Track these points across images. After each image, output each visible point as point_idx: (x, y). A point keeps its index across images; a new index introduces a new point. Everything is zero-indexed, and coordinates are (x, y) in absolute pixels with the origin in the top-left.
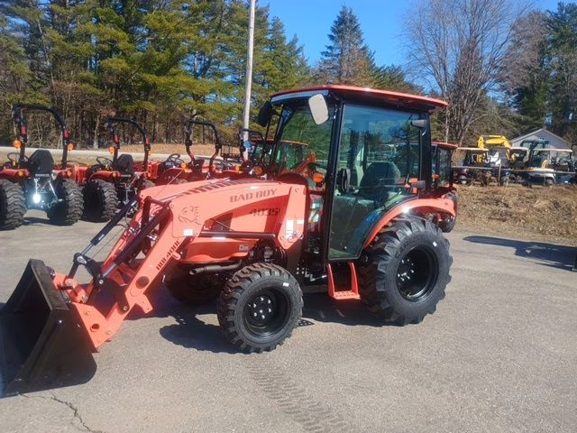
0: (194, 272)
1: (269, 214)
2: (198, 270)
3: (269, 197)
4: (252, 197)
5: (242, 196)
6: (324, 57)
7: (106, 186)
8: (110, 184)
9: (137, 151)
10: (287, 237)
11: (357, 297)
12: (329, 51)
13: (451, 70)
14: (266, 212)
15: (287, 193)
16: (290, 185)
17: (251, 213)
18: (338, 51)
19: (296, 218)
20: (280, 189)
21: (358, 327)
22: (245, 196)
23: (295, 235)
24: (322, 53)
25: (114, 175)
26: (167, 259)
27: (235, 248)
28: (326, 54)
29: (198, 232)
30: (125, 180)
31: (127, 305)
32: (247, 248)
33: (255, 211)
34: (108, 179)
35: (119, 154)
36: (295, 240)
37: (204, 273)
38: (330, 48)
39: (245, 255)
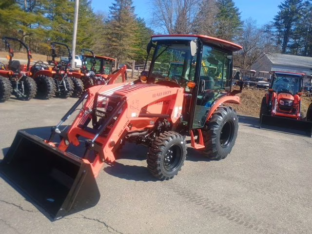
0: (128, 136)
1: (164, 104)
2: (130, 135)
3: (168, 95)
4: (161, 95)
6: (110, 9)
7: (5, 80)
8: (6, 79)
9: (22, 58)
10: (175, 116)
11: (204, 147)
12: (114, 6)
13: (173, 23)
14: (162, 103)
15: (175, 93)
16: (177, 88)
17: (156, 103)
18: (118, 7)
19: (179, 106)
20: (173, 90)
21: (199, 162)
22: (159, 95)
23: (178, 115)
24: (110, 7)
25: (10, 73)
26: (123, 130)
27: (147, 123)
28: (112, 8)
29: (138, 115)
30: (14, 76)
31: (104, 158)
32: (153, 123)
33: (158, 102)
34: (7, 75)
35: (13, 60)
36: (178, 118)
37: (132, 137)
38: (114, 5)
39: (152, 126)
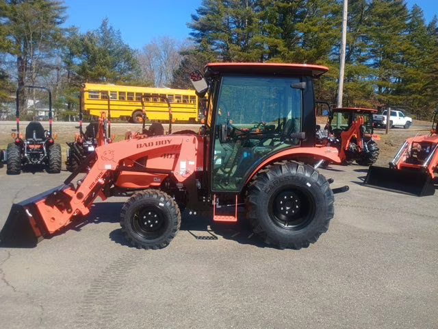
3: (166, 145)
4: (152, 145)
5: (145, 144)
10: (181, 173)
14: (173, 156)
17: (162, 156)
19: (188, 160)
20: (174, 139)
22: (148, 144)
23: (187, 173)
26: (96, 183)
27: (150, 179)
29: (115, 167)
32: (160, 180)
33: (165, 155)
36: (188, 175)
39: (159, 184)
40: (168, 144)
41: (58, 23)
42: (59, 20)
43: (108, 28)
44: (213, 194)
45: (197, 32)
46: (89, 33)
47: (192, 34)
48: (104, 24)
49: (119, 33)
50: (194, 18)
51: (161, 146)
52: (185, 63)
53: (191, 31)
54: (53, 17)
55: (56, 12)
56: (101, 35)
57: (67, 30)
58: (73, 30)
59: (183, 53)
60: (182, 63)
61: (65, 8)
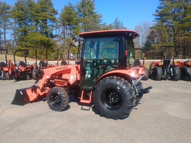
3: (66, 69)
10: (71, 81)
20: (69, 66)
26: (44, 83)
32: (67, 83)
39: (67, 85)
40: (67, 68)
41: (99, 22)
42: (100, 21)
43: (118, 21)
44: (82, 90)
45: (158, 17)
46: (110, 24)
47: (156, 19)
48: (116, 20)
49: (122, 23)
50: (157, 11)
51: (65, 69)
52: (152, 32)
53: (155, 17)
54: (97, 20)
55: (99, 18)
56: (115, 25)
57: (102, 25)
58: (104, 24)
59: (151, 28)
60: (151, 33)
61: (102, 16)
